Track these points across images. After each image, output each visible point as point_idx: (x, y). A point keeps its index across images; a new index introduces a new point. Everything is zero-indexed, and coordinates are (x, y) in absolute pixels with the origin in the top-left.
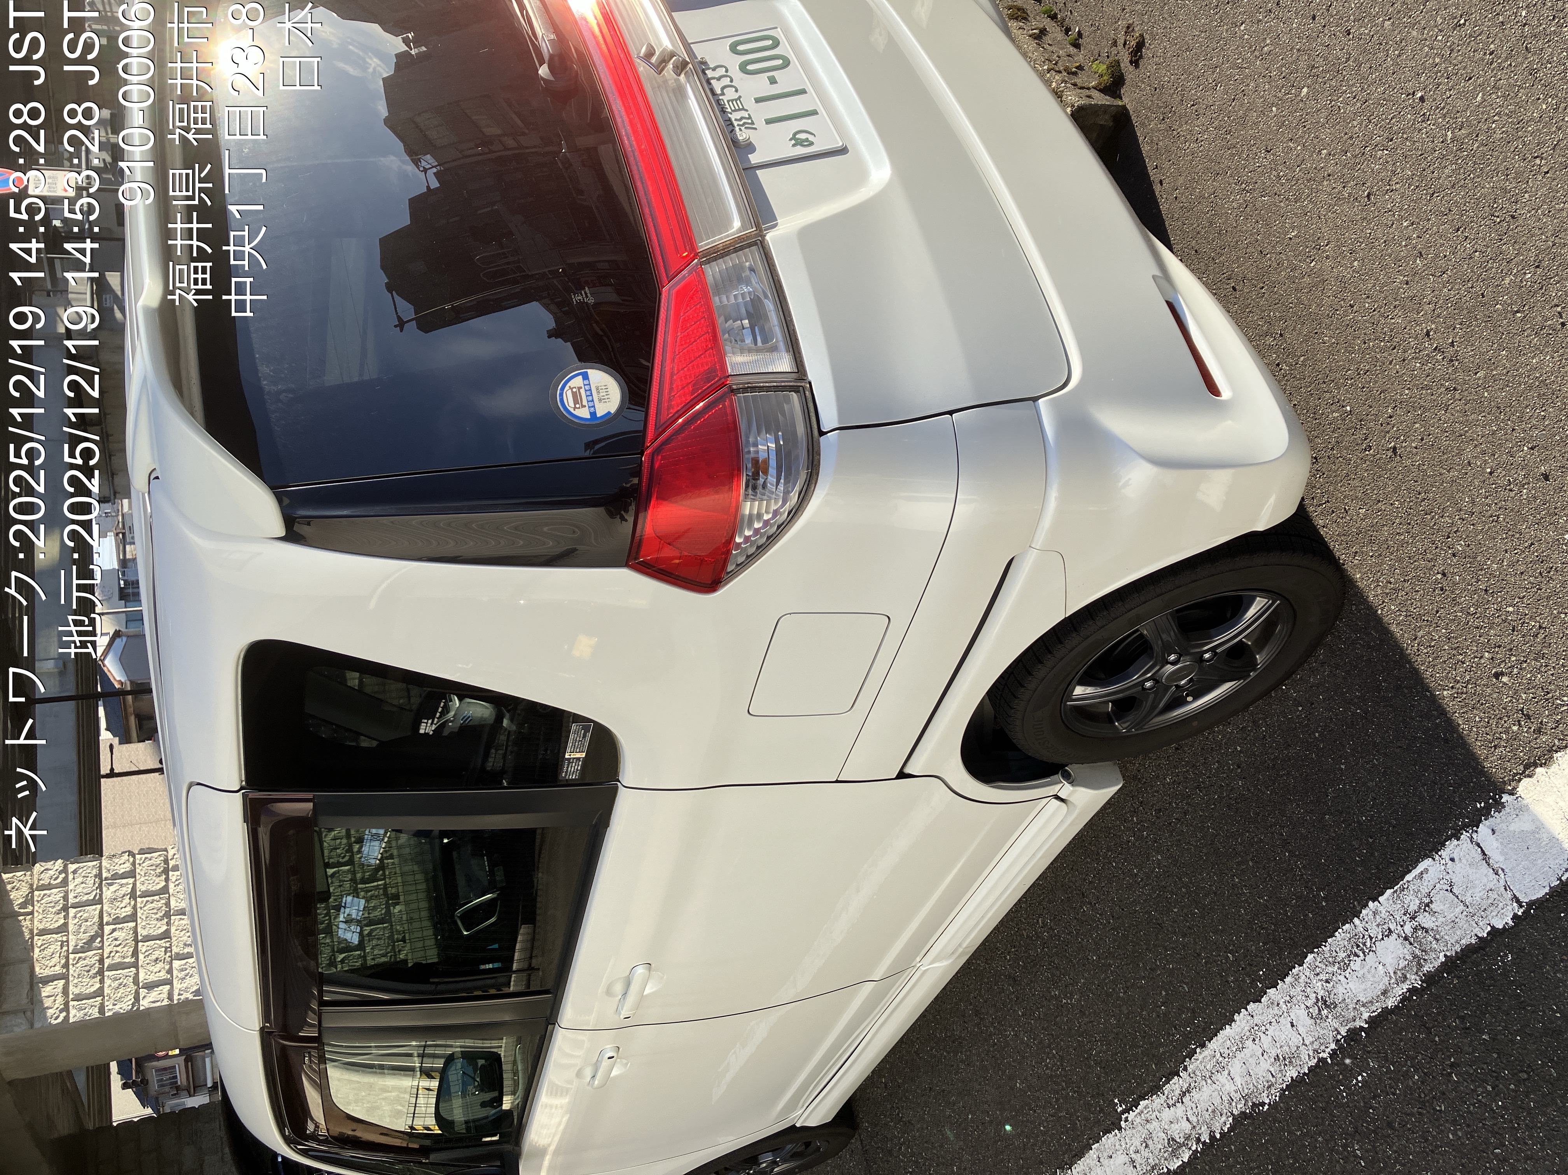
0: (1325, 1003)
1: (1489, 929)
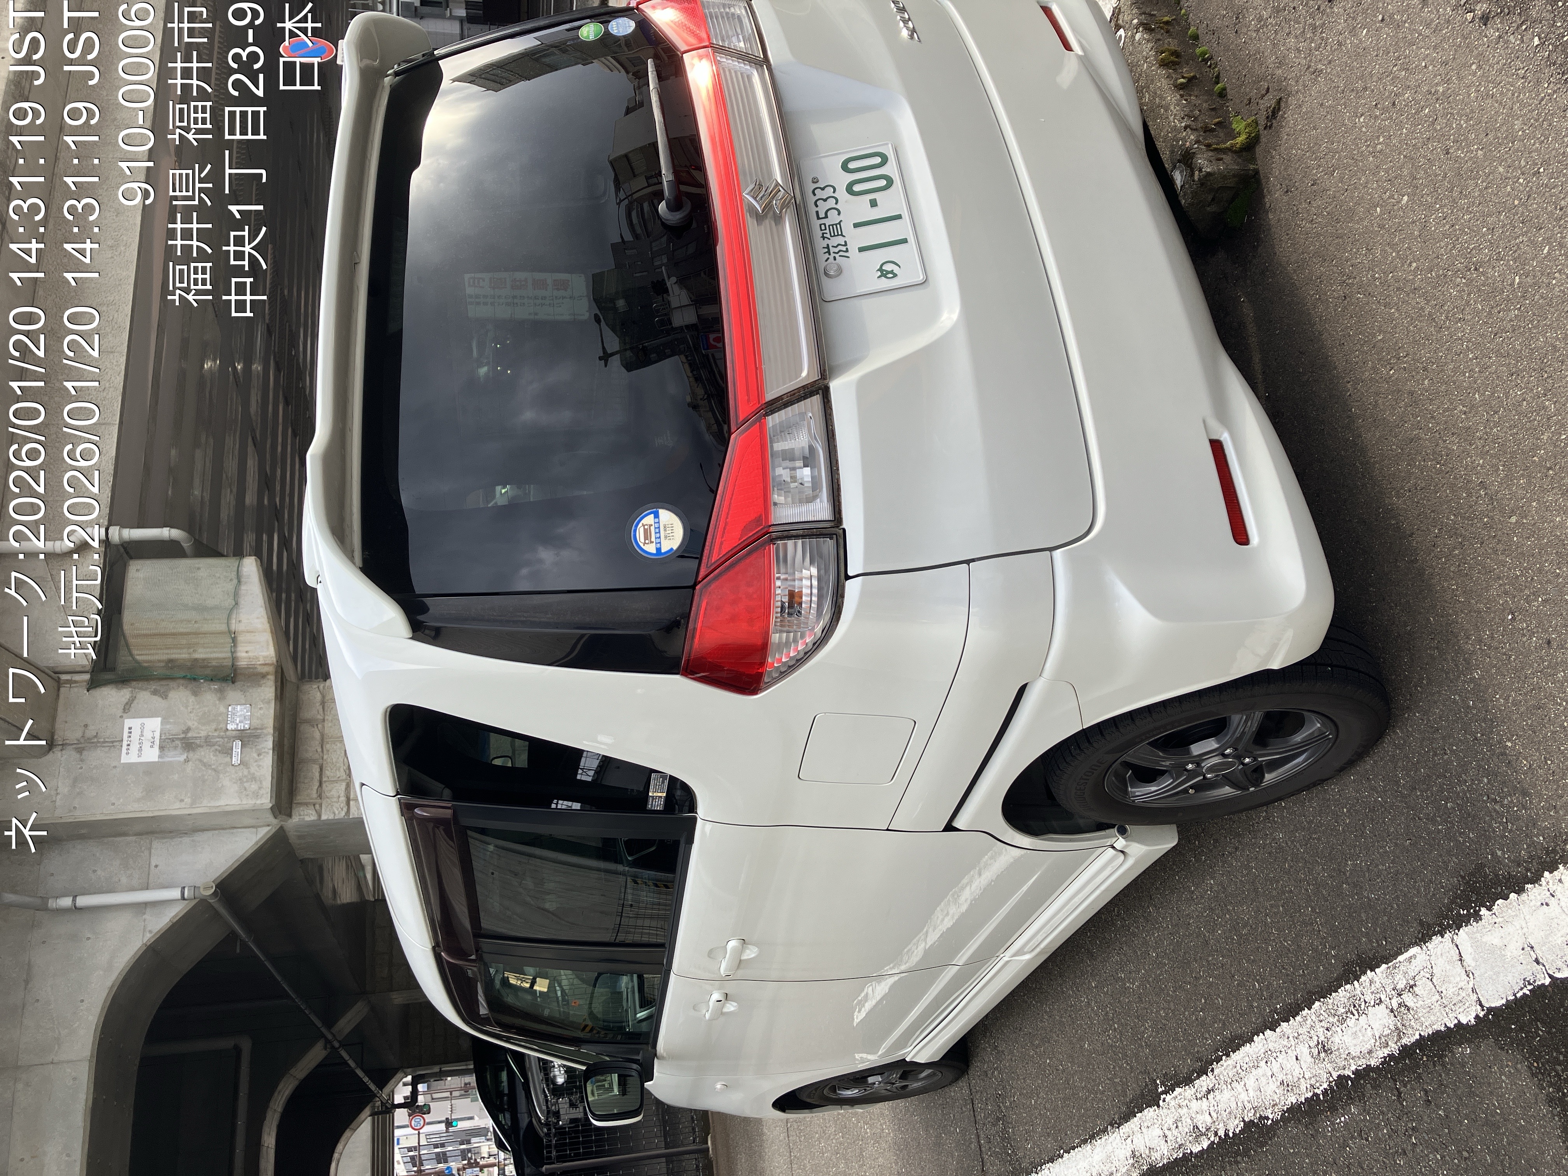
1: (1456, 1022)
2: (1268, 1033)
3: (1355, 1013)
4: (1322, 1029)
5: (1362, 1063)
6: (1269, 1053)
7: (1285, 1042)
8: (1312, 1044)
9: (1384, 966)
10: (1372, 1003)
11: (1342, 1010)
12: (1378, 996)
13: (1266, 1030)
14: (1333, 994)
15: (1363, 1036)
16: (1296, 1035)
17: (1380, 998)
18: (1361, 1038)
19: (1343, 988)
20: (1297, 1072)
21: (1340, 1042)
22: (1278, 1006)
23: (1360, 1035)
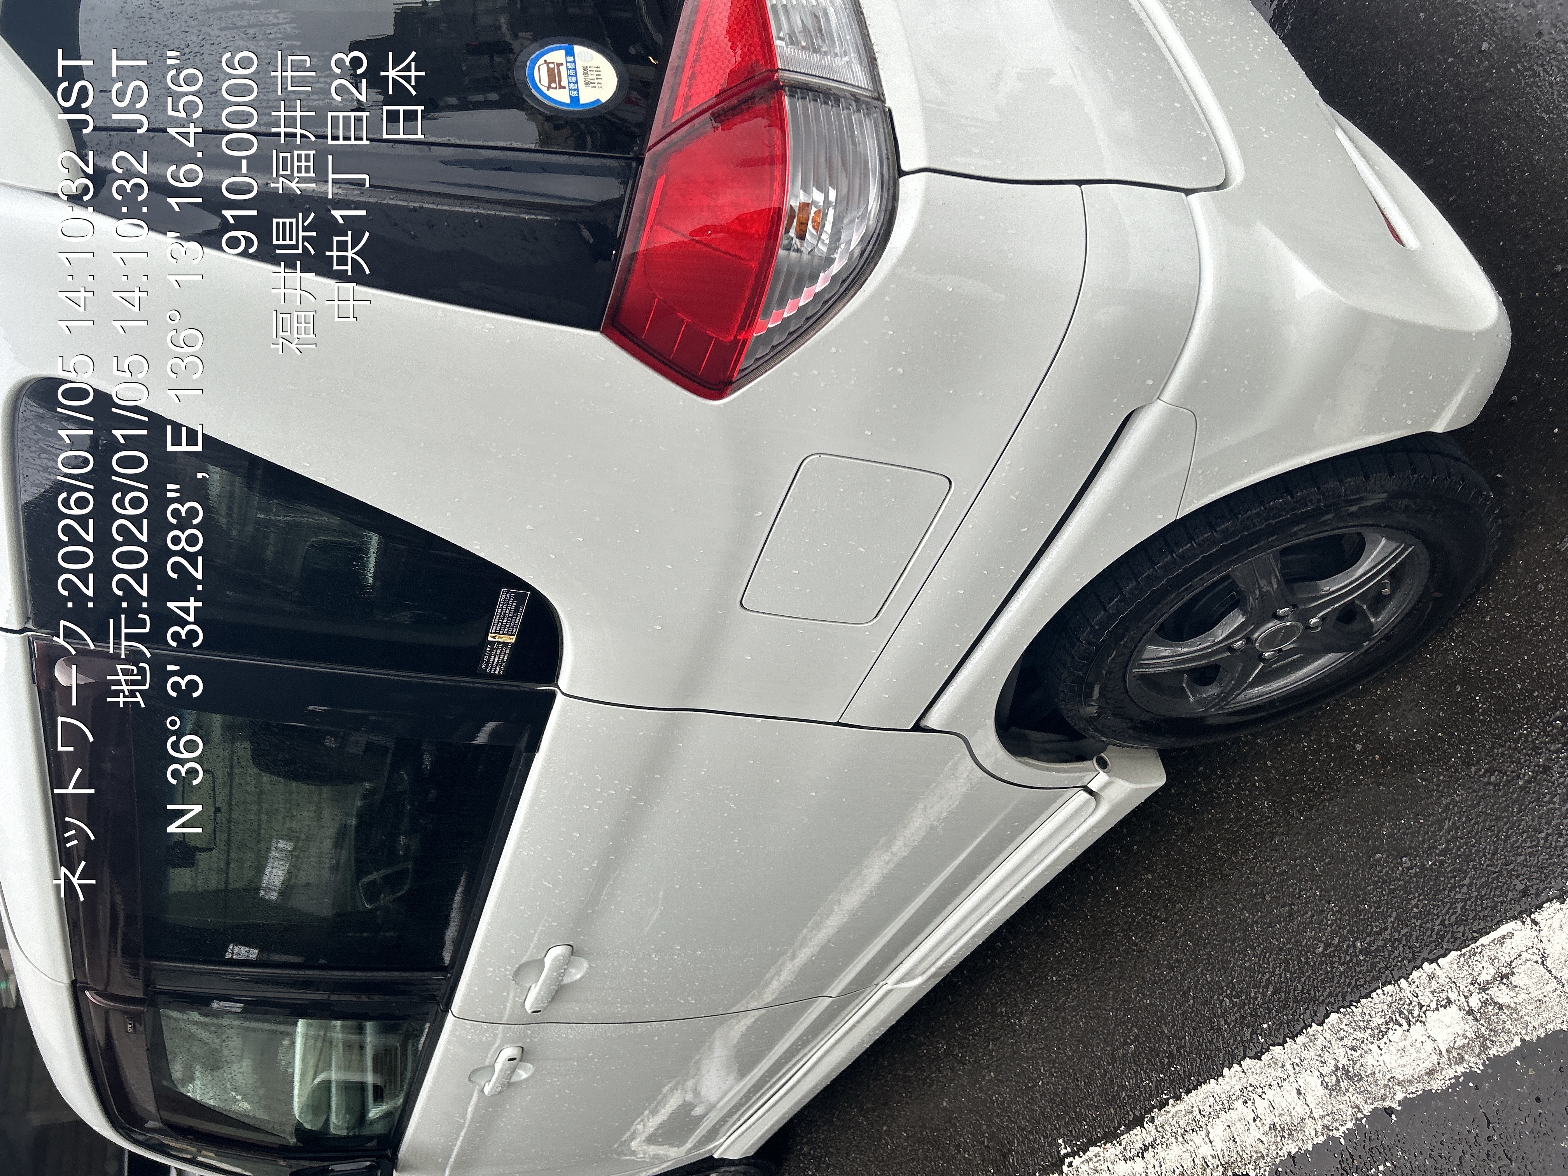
0: (1347, 1074)
2: (1247, 1063)
3: (1403, 1022)
4: (1342, 1050)
5: (1417, 1088)
6: (1250, 1088)
7: (1279, 1073)
8: (1325, 1070)
9: (1454, 954)
10: (1433, 1005)
11: (1380, 1021)
12: (1444, 995)
13: (1244, 1058)
14: (1363, 1001)
15: (1418, 1052)
16: (1297, 1061)
17: (1448, 998)
18: (1415, 1055)
19: (1379, 991)
20: (1301, 1110)
21: (1376, 1064)
22: (1265, 1026)
23: (1412, 1051)
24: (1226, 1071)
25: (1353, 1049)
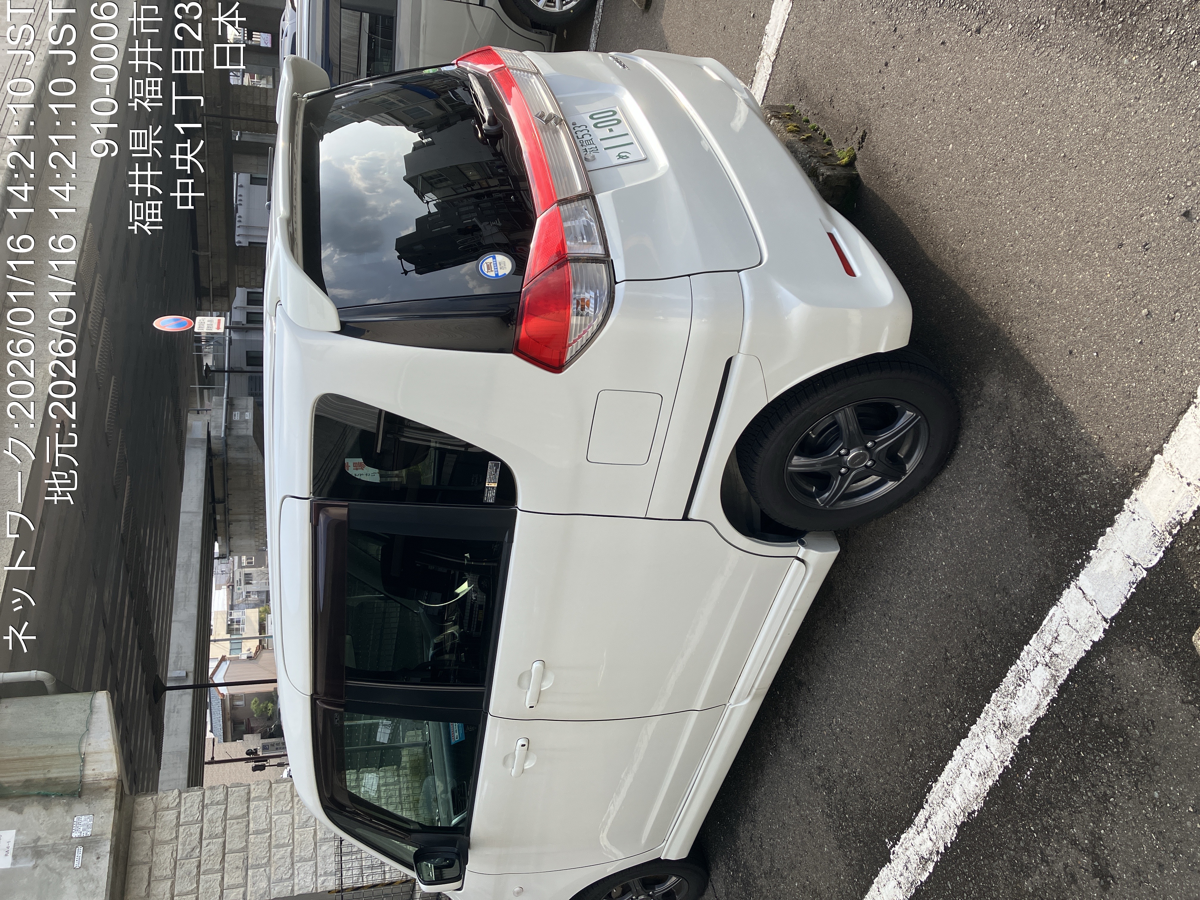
0: (1005, 726)
1: (1091, 643)
2: (963, 742)
3: (1022, 683)
4: (1001, 712)
5: (1034, 719)
6: (966, 757)
7: (977, 740)
8: (996, 728)
9: (1035, 635)
10: (1032, 668)
11: (1012, 688)
12: (1035, 661)
13: (960, 740)
14: (1004, 680)
15: (1031, 697)
16: (983, 729)
17: (1037, 661)
18: (1030, 700)
19: (1009, 671)
20: (990, 758)
21: (1015, 713)
22: (967, 716)
23: (1028, 698)
24: (954, 752)
25: (1005, 710)
